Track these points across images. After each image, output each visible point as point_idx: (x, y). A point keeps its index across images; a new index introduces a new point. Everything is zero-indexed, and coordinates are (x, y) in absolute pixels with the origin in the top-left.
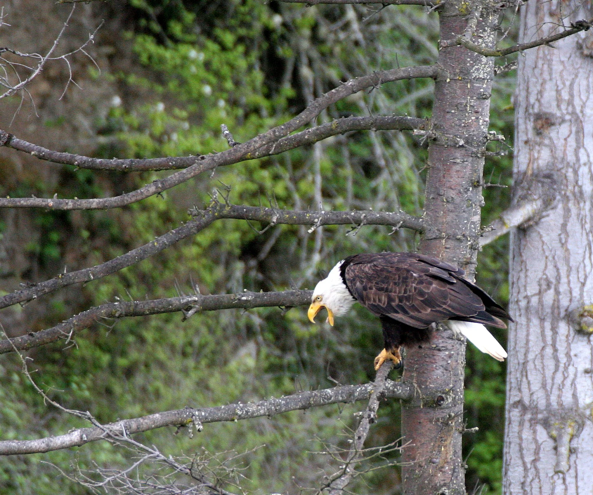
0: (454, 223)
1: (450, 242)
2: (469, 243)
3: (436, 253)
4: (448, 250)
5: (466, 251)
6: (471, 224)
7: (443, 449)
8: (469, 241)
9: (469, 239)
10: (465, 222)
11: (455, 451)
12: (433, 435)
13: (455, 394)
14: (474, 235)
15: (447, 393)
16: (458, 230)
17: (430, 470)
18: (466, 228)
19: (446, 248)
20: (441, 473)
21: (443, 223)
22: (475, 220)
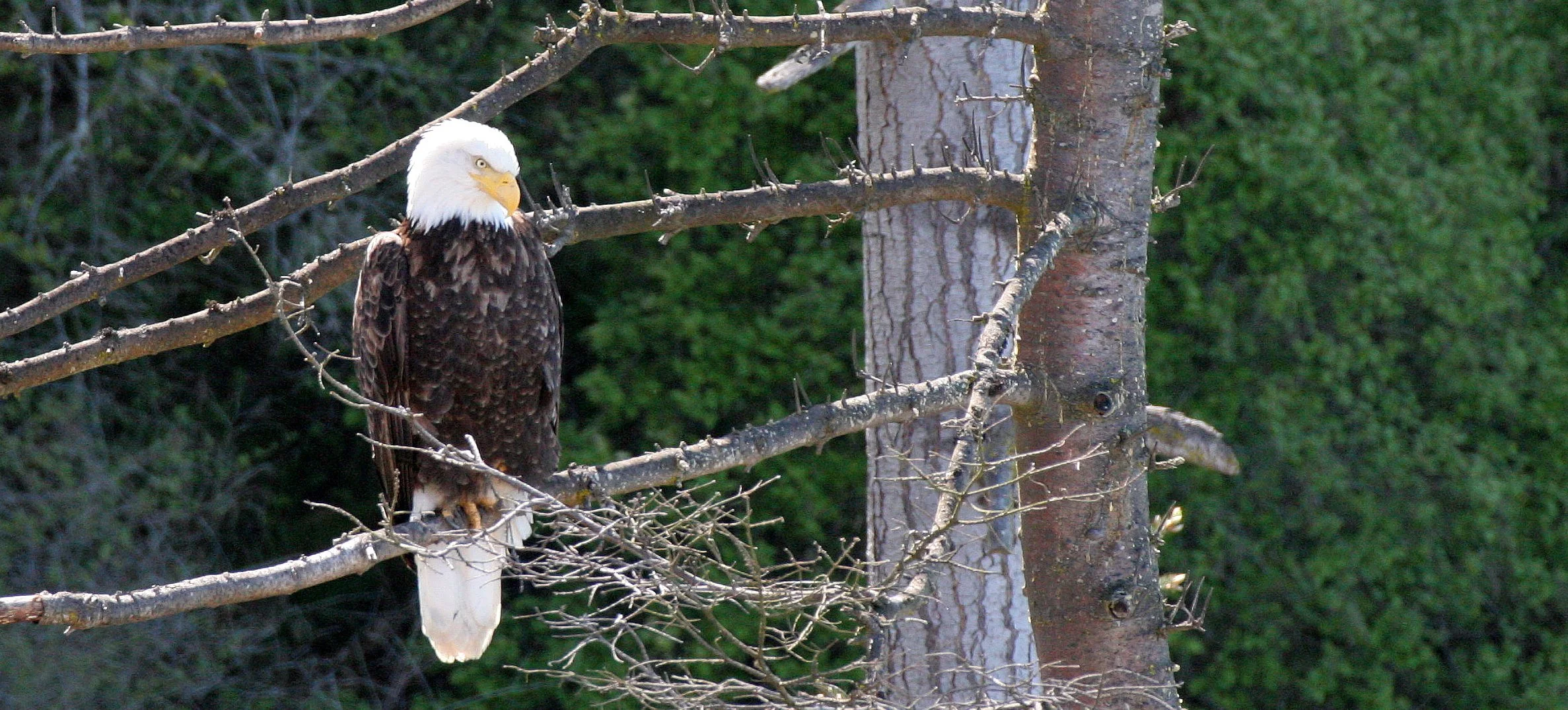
0: (1111, 22)
1: (1103, 63)
2: (1145, 63)
3: (1073, 88)
4: (1099, 81)
5: (1139, 81)
6: (1145, 24)
7: (1111, 508)
8: (1144, 59)
9: (1143, 54)
10: (1134, 18)
11: (1137, 511)
12: (1089, 480)
13: (1129, 389)
14: (1153, 45)
15: (1114, 388)
16: (1120, 37)
17: (1088, 556)
18: (1136, 32)
19: (1095, 77)
20: (1110, 559)
21: (1086, 24)
22: (1153, 14)
